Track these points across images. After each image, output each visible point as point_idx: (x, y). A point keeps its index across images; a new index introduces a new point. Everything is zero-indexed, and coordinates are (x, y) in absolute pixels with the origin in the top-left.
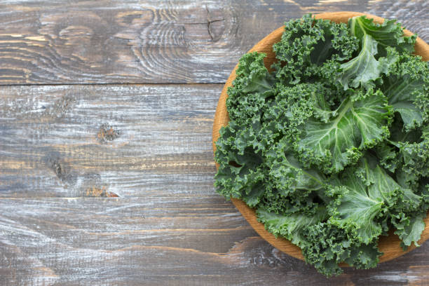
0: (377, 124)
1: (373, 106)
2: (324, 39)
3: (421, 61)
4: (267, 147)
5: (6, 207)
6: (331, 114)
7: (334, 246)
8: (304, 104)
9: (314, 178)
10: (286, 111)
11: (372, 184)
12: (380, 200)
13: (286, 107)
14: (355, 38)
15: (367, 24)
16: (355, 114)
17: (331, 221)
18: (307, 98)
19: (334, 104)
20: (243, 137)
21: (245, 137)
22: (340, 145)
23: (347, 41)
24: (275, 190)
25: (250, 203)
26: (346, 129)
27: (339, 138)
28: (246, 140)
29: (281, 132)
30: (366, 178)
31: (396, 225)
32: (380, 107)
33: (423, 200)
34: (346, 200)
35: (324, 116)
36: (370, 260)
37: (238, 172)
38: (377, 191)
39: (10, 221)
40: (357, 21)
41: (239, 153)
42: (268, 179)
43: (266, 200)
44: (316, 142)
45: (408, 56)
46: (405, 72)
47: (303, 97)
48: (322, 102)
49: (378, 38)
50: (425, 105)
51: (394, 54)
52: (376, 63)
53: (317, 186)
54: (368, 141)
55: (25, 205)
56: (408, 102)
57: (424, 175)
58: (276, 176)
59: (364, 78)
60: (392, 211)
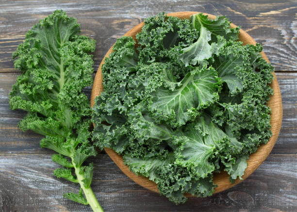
0: (210, 91)
1: (207, 78)
2: (172, 30)
3: (241, 45)
4: (129, 109)
5: (31, 161)
6: (177, 85)
7: (179, 180)
8: (156, 77)
9: (164, 131)
10: (144, 82)
11: (207, 135)
12: (213, 146)
13: (144, 79)
14: (196, 30)
15: (203, 19)
16: (194, 84)
17: (177, 162)
18: (159, 72)
19: (179, 78)
20: (111, 102)
21: (113, 102)
22: (183, 107)
23: (189, 32)
24: (136, 141)
25: (118, 151)
26: (187, 96)
27: (182, 102)
28: (113, 105)
29: (139, 98)
30: (203, 131)
31: (225, 164)
32: (212, 78)
33: (245, 146)
34: (188, 146)
35: (171, 86)
36: (206, 190)
37: (109, 129)
38: (211, 140)
39: (34, 171)
40: (196, 17)
41: (108, 114)
42: (130, 133)
43: (130, 149)
44: (165, 105)
45: (232, 42)
46: (229, 52)
47: (156, 72)
48: (171, 76)
49: (212, 30)
50: (245, 77)
51: (223, 40)
52: (209, 47)
53: (166, 137)
54: (203, 103)
55: (45, 160)
56: (233, 75)
57: (244, 128)
58: (135, 129)
59: (200, 58)
60: (222, 153)
